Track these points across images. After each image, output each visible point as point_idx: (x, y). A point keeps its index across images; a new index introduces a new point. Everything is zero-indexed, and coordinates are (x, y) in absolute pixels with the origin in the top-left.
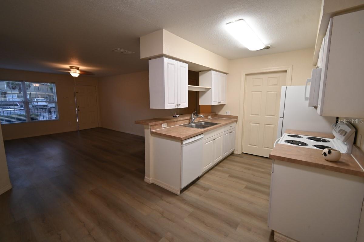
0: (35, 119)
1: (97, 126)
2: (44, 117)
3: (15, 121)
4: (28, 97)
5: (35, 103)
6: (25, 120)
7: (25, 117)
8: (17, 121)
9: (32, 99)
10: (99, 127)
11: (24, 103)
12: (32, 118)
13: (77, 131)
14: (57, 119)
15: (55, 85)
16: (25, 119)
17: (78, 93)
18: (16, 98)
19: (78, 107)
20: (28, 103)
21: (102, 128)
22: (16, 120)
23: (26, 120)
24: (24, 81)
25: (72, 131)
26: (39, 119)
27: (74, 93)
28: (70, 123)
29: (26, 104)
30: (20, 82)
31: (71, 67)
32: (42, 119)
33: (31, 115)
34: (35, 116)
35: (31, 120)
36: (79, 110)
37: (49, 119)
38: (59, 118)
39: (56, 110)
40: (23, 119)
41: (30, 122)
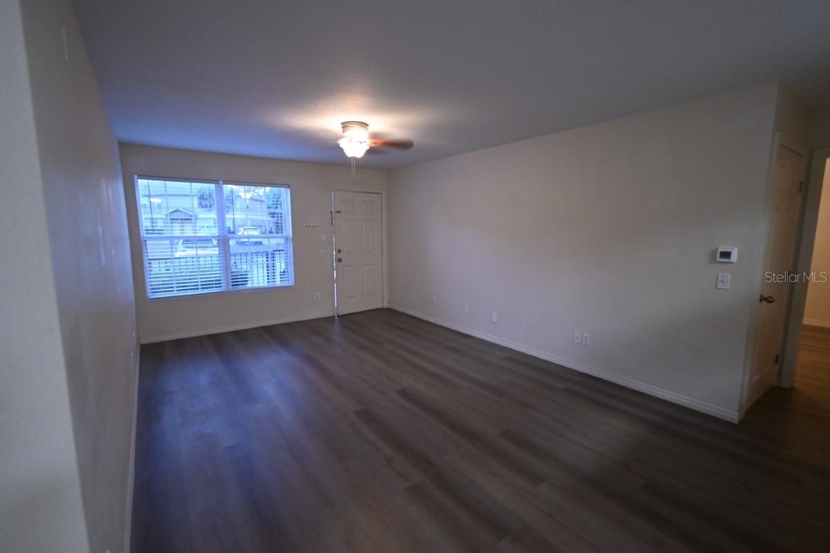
0: (242, 285)
1: (381, 307)
2: (258, 279)
3: (198, 289)
4: (229, 224)
6: (218, 284)
7: (220, 277)
8: (202, 288)
9: (236, 229)
10: (385, 307)
11: (218, 240)
12: (235, 282)
13: (330, 320)
14: (290, 284)
15: (289, 193)
16: (220, 283)
17: (339, 212)
19: (339, 251)
21: (390, 311)
22: (200, 287)
23: (221, 287)
24: (221, 182)
25: (322, 318)
26: (249, 285)
27: (332, 213)
28: (317, 296)
29: (223, 242)
30: (212, 186)
31: (345, 125)
32: (256, 285)
33: (232, 273)
34: (241, 275)
35: (233, 285)
36: (340, 260)
37: (271, 284)
38: (295, 282)
39: (289, 258)
40: (216, 284)
41: (230, 289)
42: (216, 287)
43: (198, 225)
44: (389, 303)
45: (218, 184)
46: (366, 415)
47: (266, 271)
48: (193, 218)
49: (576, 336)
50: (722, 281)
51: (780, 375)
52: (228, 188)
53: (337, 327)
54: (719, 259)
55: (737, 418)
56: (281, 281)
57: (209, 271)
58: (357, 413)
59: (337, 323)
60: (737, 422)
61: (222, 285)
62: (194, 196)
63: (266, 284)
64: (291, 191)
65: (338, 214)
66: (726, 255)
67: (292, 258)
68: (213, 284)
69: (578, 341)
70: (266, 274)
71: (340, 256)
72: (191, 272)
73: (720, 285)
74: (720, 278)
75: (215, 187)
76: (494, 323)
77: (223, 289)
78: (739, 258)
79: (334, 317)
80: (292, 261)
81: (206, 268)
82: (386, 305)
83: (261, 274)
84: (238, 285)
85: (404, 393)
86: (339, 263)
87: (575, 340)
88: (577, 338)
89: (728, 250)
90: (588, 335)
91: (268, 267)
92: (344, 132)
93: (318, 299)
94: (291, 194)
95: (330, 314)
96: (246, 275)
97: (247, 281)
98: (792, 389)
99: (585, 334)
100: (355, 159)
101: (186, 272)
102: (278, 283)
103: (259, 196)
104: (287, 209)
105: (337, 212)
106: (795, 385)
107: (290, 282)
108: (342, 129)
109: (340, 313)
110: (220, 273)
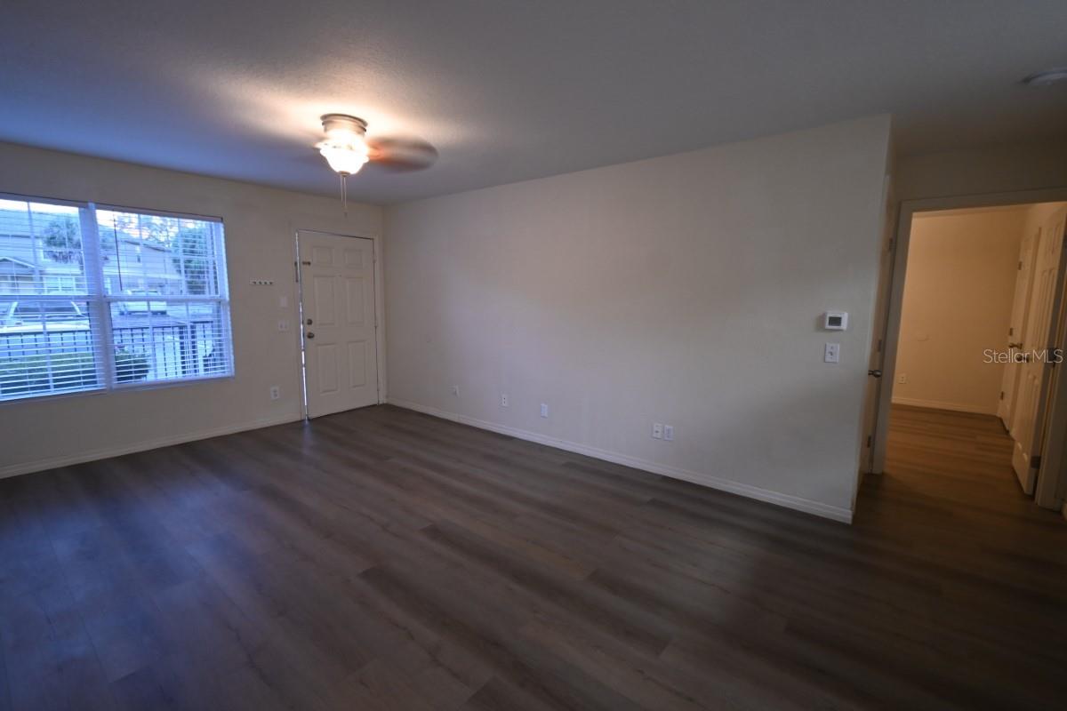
0: (137, 377)
1: (375, 402)
2: (166, 366)
3: (47, 387)
4: (107, 284)
5: (127, 303)
6: (91, 379)
7: (94, 366)
8: (56, 387)
10: (381, 403)
11: (88, 303)
12: (124, 374)
13: (297, 426)
14: (227, 374)
15: (222, 230)
16: (94, 377)
17: (309, 263)
18: (69, 289)
19: (310, 322)
20: (109, 303)
21: (388, 408)
22: (51, 378)
23: (95, 382)
24: (92, 205)
25: (284, 425)
26: (150, 377)
27: (296, 264)
28: (275, 391)
29: (98, 306)
30: (73, 211)
31: (327, 120)
32: (161, 377)
33: (117, 358)
34: (135, 362)
35: (119, 379)
36: (310, 336)
37: (190, 376)
38: (236, 372)
39: (223, 333)
40: (84, 378)
41: (114, 387)
42: (85, 383)
43: (45, 285)
44: (387, 397)
45: (87, 207)
46: (381, 577)
47: (179, 355)
48: (36, 276)
49: (655, 429)
50: (831, 354)
51: (871, 460)
52: (105, 218)
53: (308, 437)
54: (828, 327)
55: (850, 517)
56: (206, 370)
57: (70, 356)
58: (366, 575)
59: (307, 433)
60: (850, 522)
61: (97, 379)
62: (37, 237)
63: (180, 375)
64: (225, 228)
65: (308, 266)
66: (836, 321)
67: (230, 333)
68: (79, 378)
69: (659, 435)
70: (179, 360)
71: (311, 329)
72: (32, 359)
73: (828, 358)
74: (828, 349)
75: (80, 212)
76: (544, 417)
77: (100, 386)
78: (849, 325)
79: (302, 421)
80: (231, 337)
81: (63, 350)
82: (383, 400)
83: (170, 360)
84: (131, 378)
85: (435, 532)
86: (309, 340)
87: (655, 435)
88: (657, 432)
89: (839, 316)
90: (671, 427)
91: (182, 348)
92: (326, 130)
93: (276, 395)
94: (225, 232)
95: (298, 418)
96: (144, 361)
97: (147, 371)
98: (883, 474)
99: (667, 427)
100: (345, 174)
101: (22, 359)
102: (202, 373)
103: (160, 243)
104: (220, 255)
105: (304, 263)
106: (887, 470)
107: (227, 369)
108: (322, 127)
109: (314, 415)
110: (94, 360)
